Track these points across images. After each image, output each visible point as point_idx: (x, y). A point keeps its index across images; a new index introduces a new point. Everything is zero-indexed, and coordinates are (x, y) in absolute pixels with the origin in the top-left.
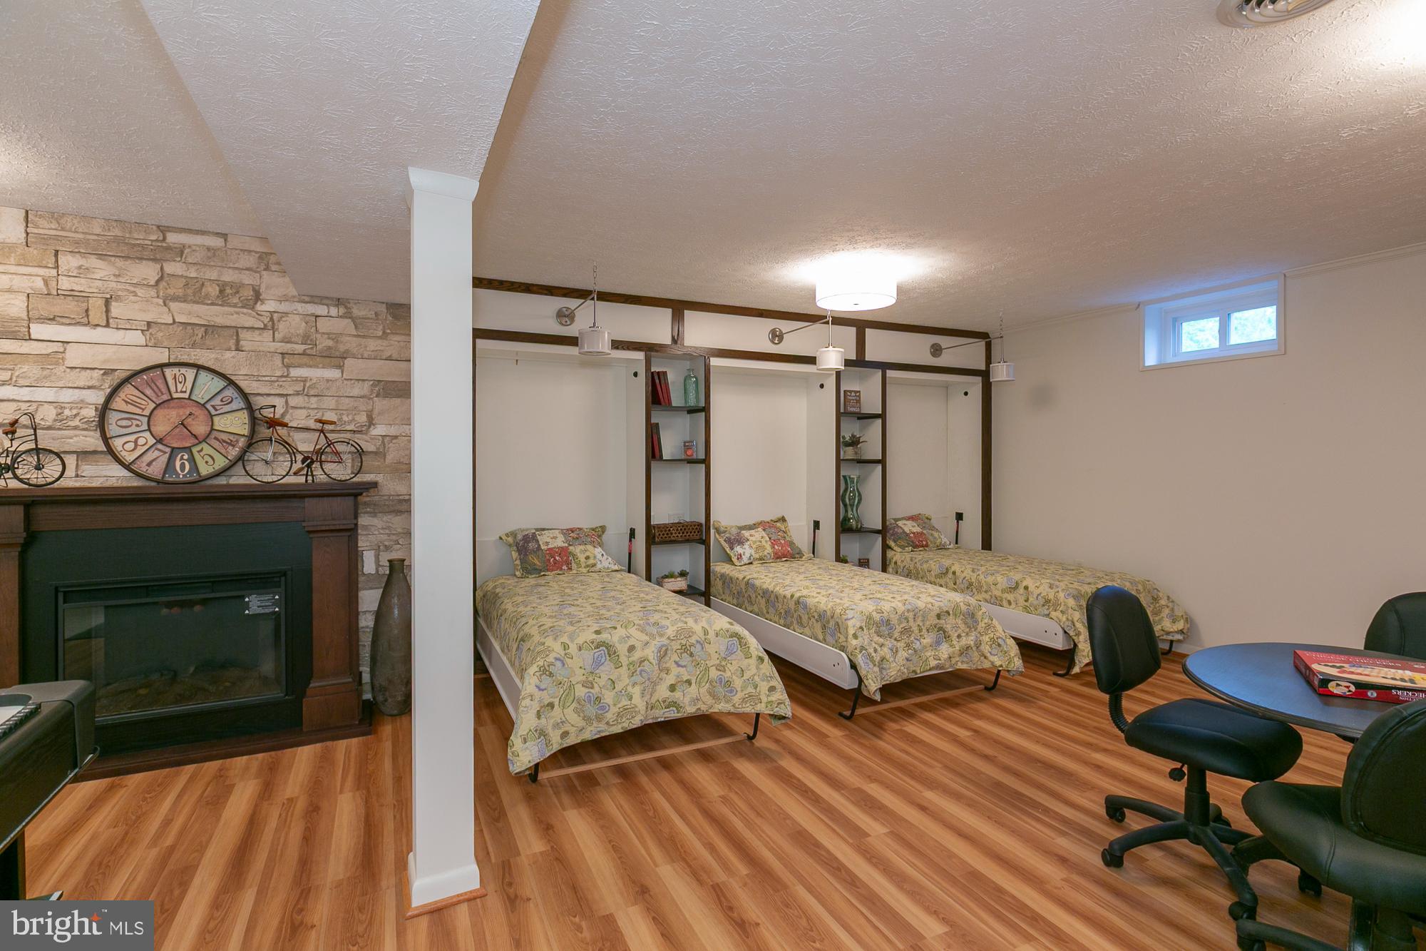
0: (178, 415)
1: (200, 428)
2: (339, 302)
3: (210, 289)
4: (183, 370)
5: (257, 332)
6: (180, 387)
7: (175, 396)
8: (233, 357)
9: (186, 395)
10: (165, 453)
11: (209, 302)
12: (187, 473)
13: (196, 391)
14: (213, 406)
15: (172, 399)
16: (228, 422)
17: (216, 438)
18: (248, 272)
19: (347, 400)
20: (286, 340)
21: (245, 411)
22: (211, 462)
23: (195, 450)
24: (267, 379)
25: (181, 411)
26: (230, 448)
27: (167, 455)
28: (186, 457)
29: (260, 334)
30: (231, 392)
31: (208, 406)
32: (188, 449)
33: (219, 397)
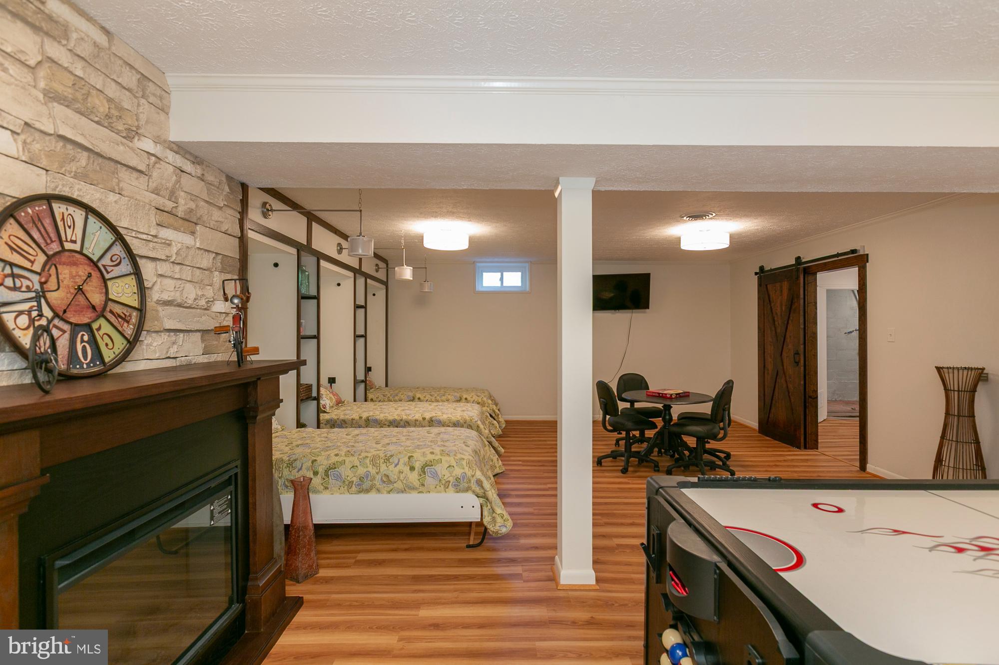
0: (72, 277)
1: (97, 299)
2: (197, 160)
3: (97, 102)
4: (72, 209)
5: (135, 174)
6: (69, 232)
7: (68, 246)
8: (116, 202)
9: (77, 247)
10: (64, 332)
11: (96, 119)
12: (91, 361)
13: (86, 245)
14: (104, 266)
15: (64, 250)
16: (120, 290)
17: (111, 312)
18: (127, 93)
19: (198, 272)
20: (156, 191)
21: (133, 277)
22: (110, 346)
23: (95, 326)
24: (144, 237)
25: (74, 270)
26: (126, 325)
27: (67, 336)
28: (86, 338)
29: (137, 179)
30: (118, 249)
31: (100, 265)
32: (88, 327)
33: (108, 255)
